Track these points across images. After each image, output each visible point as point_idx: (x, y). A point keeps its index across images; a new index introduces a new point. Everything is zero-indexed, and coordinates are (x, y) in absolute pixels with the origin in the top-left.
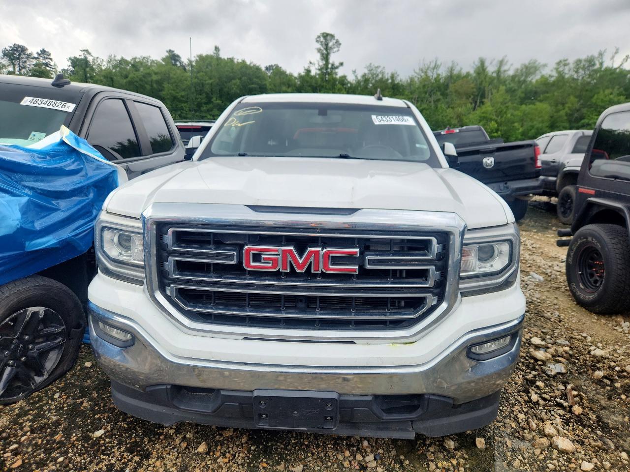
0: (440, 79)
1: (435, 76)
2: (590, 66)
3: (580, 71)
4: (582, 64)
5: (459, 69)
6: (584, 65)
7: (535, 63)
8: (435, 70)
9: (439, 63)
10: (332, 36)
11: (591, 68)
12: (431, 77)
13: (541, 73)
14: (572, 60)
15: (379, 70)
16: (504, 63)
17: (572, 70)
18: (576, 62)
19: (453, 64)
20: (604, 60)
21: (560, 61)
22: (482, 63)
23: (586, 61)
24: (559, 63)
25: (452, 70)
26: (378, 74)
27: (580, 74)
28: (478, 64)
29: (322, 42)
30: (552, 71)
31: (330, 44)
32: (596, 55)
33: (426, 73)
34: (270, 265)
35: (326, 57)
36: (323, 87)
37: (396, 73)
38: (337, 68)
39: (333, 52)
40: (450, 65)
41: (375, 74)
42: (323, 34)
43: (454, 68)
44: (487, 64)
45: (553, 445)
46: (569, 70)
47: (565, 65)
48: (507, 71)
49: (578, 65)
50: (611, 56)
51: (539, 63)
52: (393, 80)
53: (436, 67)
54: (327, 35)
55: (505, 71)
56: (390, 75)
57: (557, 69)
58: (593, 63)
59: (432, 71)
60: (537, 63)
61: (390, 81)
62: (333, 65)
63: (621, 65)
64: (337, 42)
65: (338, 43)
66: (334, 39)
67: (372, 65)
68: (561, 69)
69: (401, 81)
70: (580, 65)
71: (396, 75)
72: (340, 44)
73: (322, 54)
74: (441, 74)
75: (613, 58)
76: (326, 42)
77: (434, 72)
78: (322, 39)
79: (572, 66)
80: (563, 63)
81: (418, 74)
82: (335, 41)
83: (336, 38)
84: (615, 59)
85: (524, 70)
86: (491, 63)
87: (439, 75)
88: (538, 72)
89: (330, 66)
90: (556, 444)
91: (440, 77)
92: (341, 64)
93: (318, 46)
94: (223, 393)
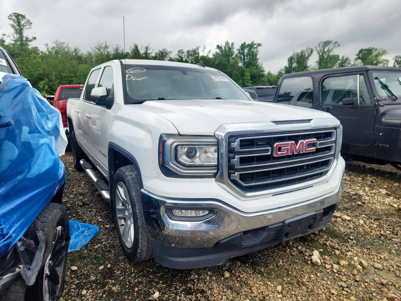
0: (110, 55)
1: (106, 53)
2: (194, 55)
3: (190, 57)
4: (190, 53)
5: (122, 50)
6: (191, 54)
7: (165, 50)
8: (106, 49)
9: (108, 44)
10: (23, 17)
11: (195, 56)
12: (104, 54)
13: (169, 56)
14: (185, 51)
15: (65, 45)
16: (149, 48)
17: (186, 56)
18: (187, 52)
19: (117, 46)
20: (199, 52)
21: (180, 51)
22: (136, 47)
23: (192, 51)
24: (179, 51)
25: (117, 50)
26: (64, 48)
27: (190, 59)
28: (133, 47)
29: (14, 20)
30: (176, 55)
31: (22, 23)
32: (196, 48)
33: (99, 50)
34: (286, 152)
35: (20, 32)
36: (20, 54)
37: (78, 49)
38: (30, 41)
39: (26, 29)
40: (116, 46)
41: (62, 48)
42: (15, 13)
43: (118, 49)
44: (139, 48)
45: (344, 220)
46: (185, 56)
47: (182, 53)
48: (151, 53)
49: (188, 53)
50: (202, 50)
51: (168, 51)
52: (76, 54)
53: (106, 47)
54: (19, 15)
55: (149, 53)
56: (73, 50)
57: (178, 55)
58: (195, 53)
59: (104, 49)
60: (166, 50)
61: (74, 54)
62: (27, 38)
63: (207, 55)
64: (28, 21)
65: (29, 23)
66: (25, 19)
67: (58, 41)
68: (181, 55)
69: (82, 54)
70: (189, 54)
71: (78, 50)
72: (31, 23)
73: (16, 30)
74: (110, 52)
75: (203, 51)
76: (18, 20)
77: (106, 50)
78: (14, 18)
79: (186, 54)
80: (181, 52)
81: (95, 51)
82: (26, 20)
83: (27, 18)
84: (204, 51)
85: (160, 54)
86: (142, 48)
87: (108, 53)
88: (167, 56)
89: (24, 39)
90: (345, 218)
91: (110, 54)
92: (35, 38)
93: (12, 22)
94: (270, 227)
